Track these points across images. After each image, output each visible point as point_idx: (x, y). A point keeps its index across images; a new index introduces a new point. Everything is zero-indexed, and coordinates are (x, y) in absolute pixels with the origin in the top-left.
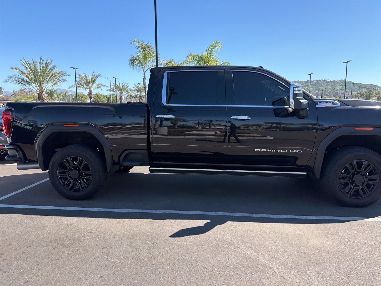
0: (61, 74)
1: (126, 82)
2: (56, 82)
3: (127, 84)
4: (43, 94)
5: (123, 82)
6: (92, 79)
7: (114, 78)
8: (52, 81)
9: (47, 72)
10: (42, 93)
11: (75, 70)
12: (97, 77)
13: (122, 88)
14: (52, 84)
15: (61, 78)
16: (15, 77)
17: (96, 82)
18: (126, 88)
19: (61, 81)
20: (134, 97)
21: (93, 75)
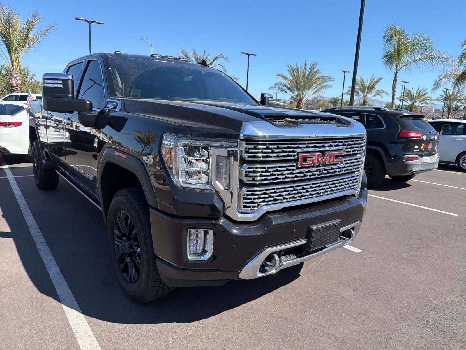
0: (325, 79)
1: (424, 88)
2: (319, 89)
3: (425, 90)
4: (302, 103)
5: (419, 88)
6: (370, 84)
7: (403, 82)
8: (314, 87)
9: (309, 77)
10: (301, 101)
11: (345, 73)
12: (378, 81)
13: (416, 96)
14: (313, 91)
15: (325, 84)
16: (280, 84)
17: (376, 87)
18: (423, 95)
19: (325, 88)
20: (454, 109)
21: (373, 78)
